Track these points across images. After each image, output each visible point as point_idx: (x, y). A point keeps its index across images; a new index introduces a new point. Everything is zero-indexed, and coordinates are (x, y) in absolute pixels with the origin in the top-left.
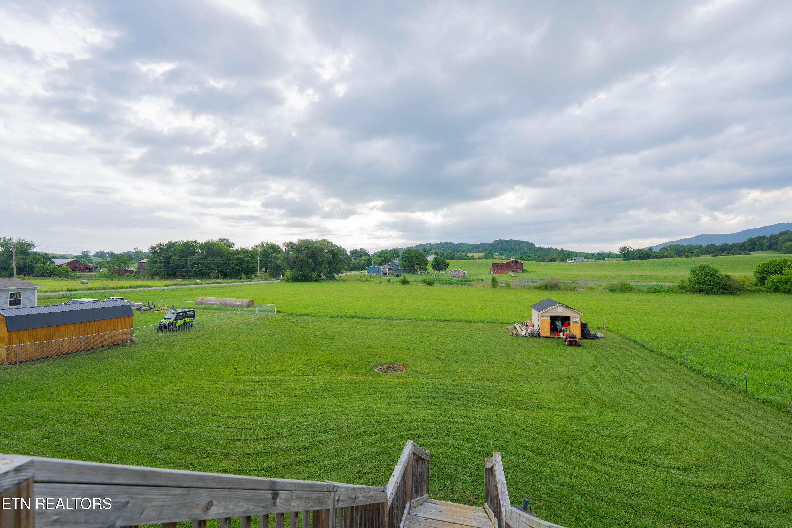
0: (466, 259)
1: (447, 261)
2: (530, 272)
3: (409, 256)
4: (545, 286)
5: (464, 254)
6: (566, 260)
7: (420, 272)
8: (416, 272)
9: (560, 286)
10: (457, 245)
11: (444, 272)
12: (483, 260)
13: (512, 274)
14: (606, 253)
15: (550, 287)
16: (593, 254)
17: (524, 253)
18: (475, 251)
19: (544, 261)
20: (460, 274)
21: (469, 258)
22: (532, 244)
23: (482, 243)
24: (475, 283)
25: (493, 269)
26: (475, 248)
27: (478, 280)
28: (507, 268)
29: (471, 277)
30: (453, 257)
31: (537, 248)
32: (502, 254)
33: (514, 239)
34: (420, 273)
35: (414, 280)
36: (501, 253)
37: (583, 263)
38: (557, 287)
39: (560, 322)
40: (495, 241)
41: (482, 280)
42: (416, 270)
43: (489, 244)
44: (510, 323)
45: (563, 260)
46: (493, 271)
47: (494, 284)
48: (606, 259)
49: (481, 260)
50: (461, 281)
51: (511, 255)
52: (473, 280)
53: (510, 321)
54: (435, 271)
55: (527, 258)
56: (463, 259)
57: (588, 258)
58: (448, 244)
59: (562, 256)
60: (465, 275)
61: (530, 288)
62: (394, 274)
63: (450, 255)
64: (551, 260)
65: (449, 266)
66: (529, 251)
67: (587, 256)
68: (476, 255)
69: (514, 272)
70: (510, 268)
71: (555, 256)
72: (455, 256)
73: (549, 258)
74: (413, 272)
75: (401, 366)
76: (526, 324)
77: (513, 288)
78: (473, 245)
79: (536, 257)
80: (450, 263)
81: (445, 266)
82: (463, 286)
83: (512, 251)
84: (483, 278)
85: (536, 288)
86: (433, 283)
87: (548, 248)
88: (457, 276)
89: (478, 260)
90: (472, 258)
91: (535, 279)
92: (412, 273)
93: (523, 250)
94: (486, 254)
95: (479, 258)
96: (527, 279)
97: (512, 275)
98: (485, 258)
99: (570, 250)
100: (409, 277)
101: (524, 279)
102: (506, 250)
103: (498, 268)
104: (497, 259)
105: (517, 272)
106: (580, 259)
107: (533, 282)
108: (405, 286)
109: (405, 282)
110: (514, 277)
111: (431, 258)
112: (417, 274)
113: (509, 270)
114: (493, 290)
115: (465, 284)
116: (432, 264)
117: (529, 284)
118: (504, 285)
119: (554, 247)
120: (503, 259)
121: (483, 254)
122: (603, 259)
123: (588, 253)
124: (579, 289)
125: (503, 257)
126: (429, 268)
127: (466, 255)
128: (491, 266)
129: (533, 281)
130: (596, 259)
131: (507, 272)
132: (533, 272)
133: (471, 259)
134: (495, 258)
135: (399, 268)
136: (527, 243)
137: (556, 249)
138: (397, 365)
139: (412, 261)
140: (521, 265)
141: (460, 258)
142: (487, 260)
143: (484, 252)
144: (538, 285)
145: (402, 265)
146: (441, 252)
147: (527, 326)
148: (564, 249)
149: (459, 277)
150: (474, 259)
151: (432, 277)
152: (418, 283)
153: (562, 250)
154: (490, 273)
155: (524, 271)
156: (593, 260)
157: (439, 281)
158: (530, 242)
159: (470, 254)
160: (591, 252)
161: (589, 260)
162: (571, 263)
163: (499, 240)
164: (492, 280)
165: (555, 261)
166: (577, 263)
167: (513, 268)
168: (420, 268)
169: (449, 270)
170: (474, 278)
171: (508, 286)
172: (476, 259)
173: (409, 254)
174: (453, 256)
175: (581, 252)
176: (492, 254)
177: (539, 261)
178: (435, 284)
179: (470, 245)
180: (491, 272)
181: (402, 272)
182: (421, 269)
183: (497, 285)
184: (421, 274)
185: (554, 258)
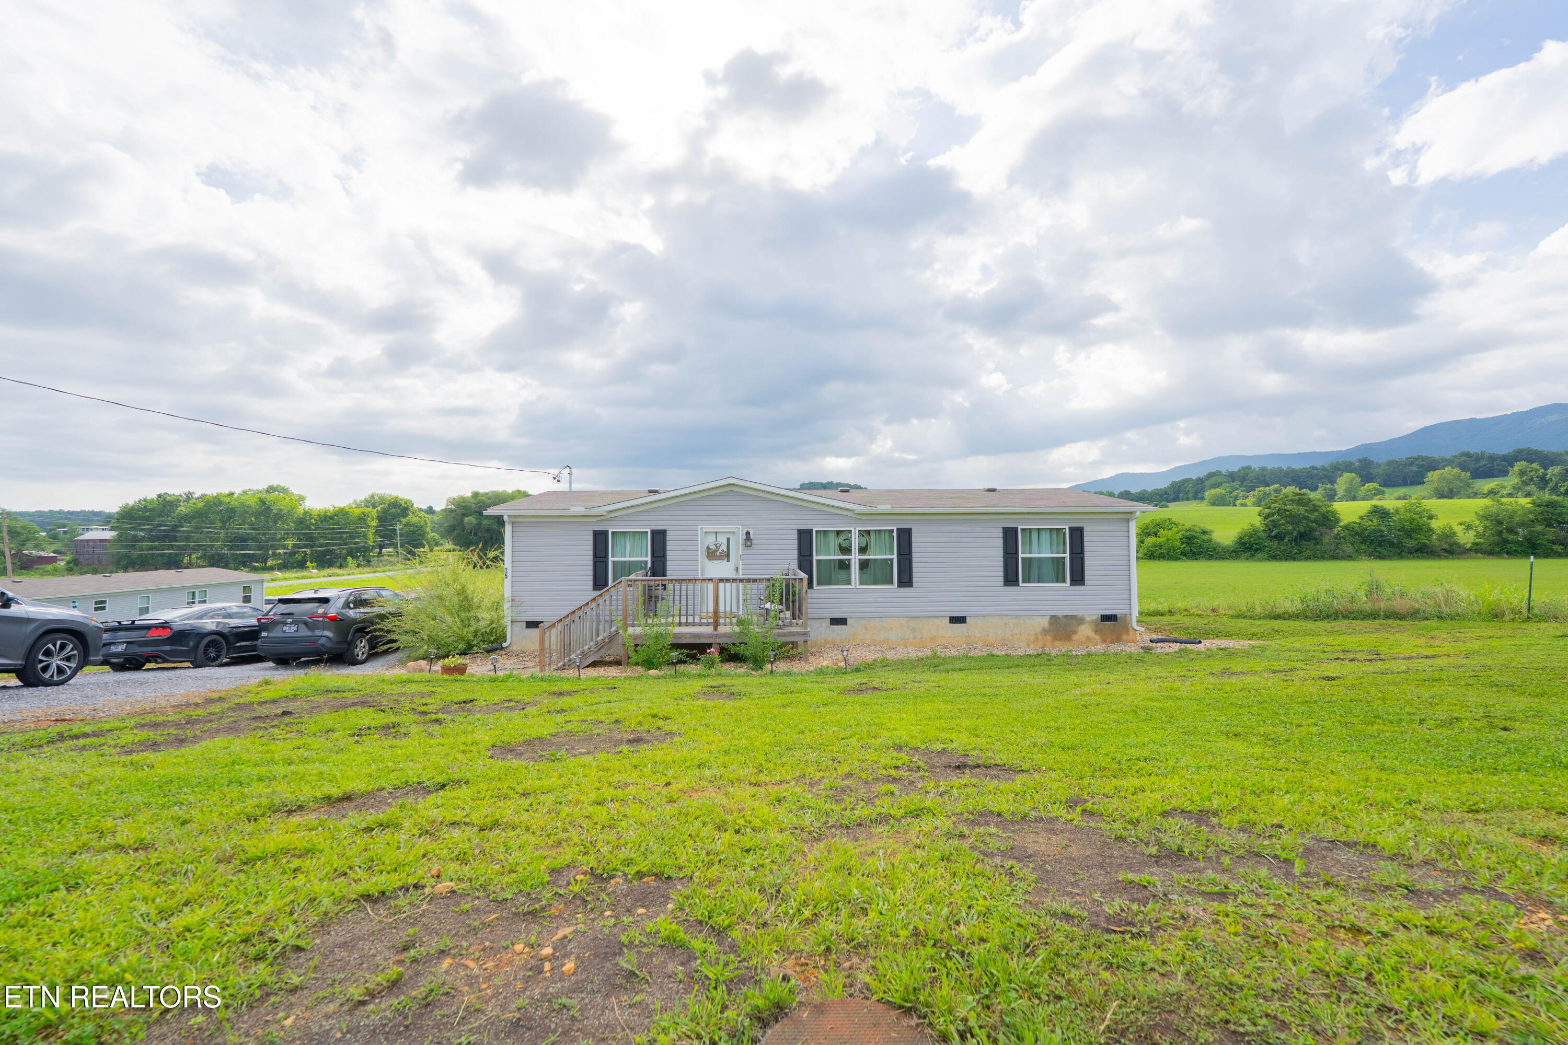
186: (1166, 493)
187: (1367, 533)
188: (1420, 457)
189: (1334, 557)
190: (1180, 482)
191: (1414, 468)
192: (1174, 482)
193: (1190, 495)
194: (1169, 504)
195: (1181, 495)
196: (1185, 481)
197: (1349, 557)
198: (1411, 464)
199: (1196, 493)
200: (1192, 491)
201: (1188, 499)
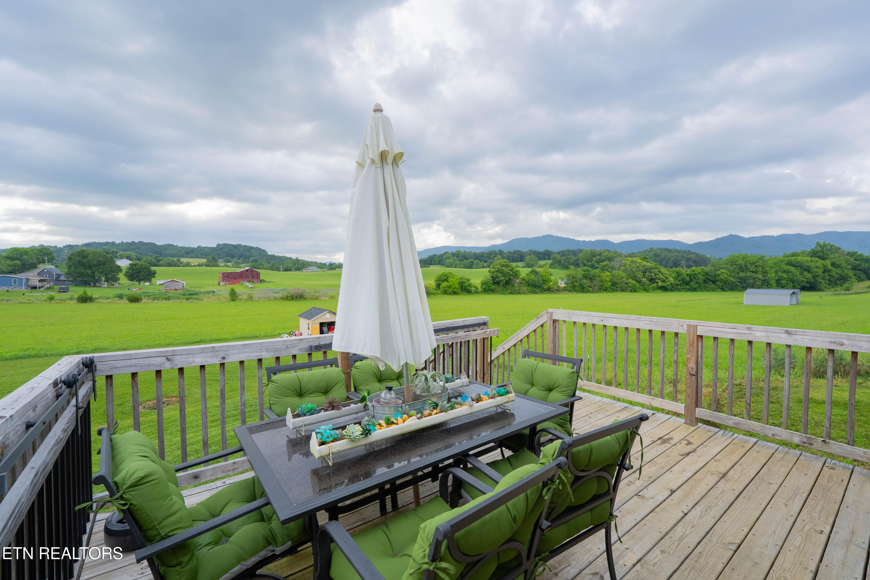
0: (178, 266)
1: (153, 268)
2: (268, 282)
3: (85, 260)
4: (291, 296)
5: (175, 259)
6: (302, 269)
7: (106, 283)
8: (98, 285)
9: (306, 296)
10: (161, 246)
11: (149, 283)
12: (204, 267)
13: (250, 285)
14: (336, 264)
15: (296, 297)
16: (325, 264)
17: (256, 261)
18: (190, 256)
19: (280, 271)
20: (178, 286)
21: (183, 264)
22: (264, 251)
23: (199, 247)
24: (206, 297)
25: (223, 279)
26: (190, 252)
27: (209, 293)
28: (242, 277)
29: (197, 290)
30: (157, 263)
31: (269, 255)
32: (228, 261)
33: (243, 244)
34: (106, 285)
35: (100, 296)
36: (228, 259)
37: (318, 273)
38: (303, 297)
39: (326, 327)
40: (218, 245)
41: (214, 292)
42: (99, 281)
43: (210, 248)
44: (274, 335)
45: (298, 269)
46: (223, 281)
47: (234, 296)
48: (337, 269)
49: (201, 268)
50: (184, 295)
51: (240, 263)
52: (201, 293)
53: (275, 334)
54: (133, 283)
55: (260, 266)
56: (175, 266)
57: (321, 268)
58: (147, 244)
59: (297, 265)
60: (185, 287)
61: (276, 299)
62: (53, 288)
63: (154, 260)
64: (287, 270)
65: (156, 275)
66: (261, 258)
67: (321, 266)
68: (194, 261)
69: (250, 282)
70: (245, 278)
71: (290, 265)
72: (161, 262)
73: (284, 267)
74: (92, 284)
75: (173, 399)
76: (294, 334)
77: (256, 300)
78: (186, 248)
79: (270, 265)
80: (157, 272)
81: (149, 275)
82: (189, 301)
83: (241, 259)
84: (214, 290)
85: (282, 299)
86: (141, 299)
87: (282, 257)
88: (173, 288)
89: (198, 267)
90: (188, 265)
91: (277, 290)
92: (90, 285)
93: (254, 256)
94: (208, 260)
95: (197, 265)
96: (267, 290)
97: (248, 286)
98: (206, 266)
99: (304, 259)
100: (91, 291)
101: (265, 290)
102: (233, 256)
103: (228, 277)
104: (223, 266)
105: (253, 283)
106: (315, 269)
107: (275, 293)
108: (87, 305)
109: (85, 299)
110: (251, 288)
111: (124, 263)
112: (99, 287)
113: (243, 281)
114: (233, 303)
115: (190, 299)
116: (127, 272)
117: (272, 295)
118: (246, 297)
119: (288, 255)
120: (231, 267)
121: (204, 261)
122: (334, 269)
123: (320, 263)
124: (322, 298)
125: (229, 264)
126: (123, 279)
127: (179, 260)
128: (221, 275)
129: (275, 291)
130: (328, 269)
131: (241, 282)
132: (271, 282)
133: (186, 266)
134: (220, 266)
135: (63, 278)
136: (258, 249)
137: (290, 258)
138: (167, 398)
139: (90, 267)
140: (258, 274)
141: (170, 265)
142: (210, 268)
143: (205, 258)
144: (285, 296)
145: (68, 274)
146: (136, 256)
147: (295, 335)
148: (299, 258)
149: (176, 290)
150: (191, 266)
151: (130, 291)
152: (108, 300)
153: (297, 260)
154: (219, 284)
155: (261, 281)
156: (326, 270)
157: (149, 296)
158: (262, 248)
159: (184, 260)
160: (323, 262)
161: (322, 270)
162: (307, 273)
163: (224, 244)
164: (230, 293)
165: (291, 271)
166: (312, 273)
167: (249, 278)
168: (105, 279)
169: (158, 281)
170: (201, 290)
171: (250, 298)
172: (194, 266)
173: (84, 257)
174: (158, 261)
175: (314, 262)
176: (216, 261)
177: (274, 270)
178: (144, 300)
179: (182, 247)
180: (221, 283)
181: (70, 285)
182: (107, 280)
183: (237, 297)
184: (107, 287)
185: (290, 267)
186: (426, 261)
187: (530, 281)
188: (518, 251)
189: (519, 293)
190: (432, 256)
191: (516, 255)
192: (430, 256)
193: (437, 262)
194: (430, 266)
195: (433, 262)
196: (435, 255)
197: (524, 293)
198: (515, 253)
199: (439, 262)
200: (437, 260)
201: (435, 264)
